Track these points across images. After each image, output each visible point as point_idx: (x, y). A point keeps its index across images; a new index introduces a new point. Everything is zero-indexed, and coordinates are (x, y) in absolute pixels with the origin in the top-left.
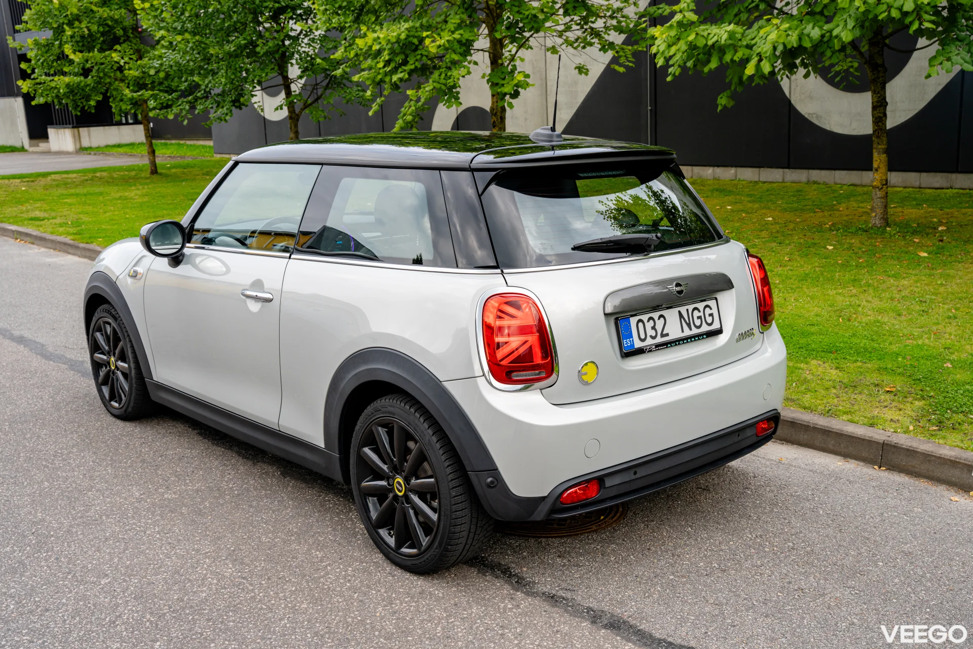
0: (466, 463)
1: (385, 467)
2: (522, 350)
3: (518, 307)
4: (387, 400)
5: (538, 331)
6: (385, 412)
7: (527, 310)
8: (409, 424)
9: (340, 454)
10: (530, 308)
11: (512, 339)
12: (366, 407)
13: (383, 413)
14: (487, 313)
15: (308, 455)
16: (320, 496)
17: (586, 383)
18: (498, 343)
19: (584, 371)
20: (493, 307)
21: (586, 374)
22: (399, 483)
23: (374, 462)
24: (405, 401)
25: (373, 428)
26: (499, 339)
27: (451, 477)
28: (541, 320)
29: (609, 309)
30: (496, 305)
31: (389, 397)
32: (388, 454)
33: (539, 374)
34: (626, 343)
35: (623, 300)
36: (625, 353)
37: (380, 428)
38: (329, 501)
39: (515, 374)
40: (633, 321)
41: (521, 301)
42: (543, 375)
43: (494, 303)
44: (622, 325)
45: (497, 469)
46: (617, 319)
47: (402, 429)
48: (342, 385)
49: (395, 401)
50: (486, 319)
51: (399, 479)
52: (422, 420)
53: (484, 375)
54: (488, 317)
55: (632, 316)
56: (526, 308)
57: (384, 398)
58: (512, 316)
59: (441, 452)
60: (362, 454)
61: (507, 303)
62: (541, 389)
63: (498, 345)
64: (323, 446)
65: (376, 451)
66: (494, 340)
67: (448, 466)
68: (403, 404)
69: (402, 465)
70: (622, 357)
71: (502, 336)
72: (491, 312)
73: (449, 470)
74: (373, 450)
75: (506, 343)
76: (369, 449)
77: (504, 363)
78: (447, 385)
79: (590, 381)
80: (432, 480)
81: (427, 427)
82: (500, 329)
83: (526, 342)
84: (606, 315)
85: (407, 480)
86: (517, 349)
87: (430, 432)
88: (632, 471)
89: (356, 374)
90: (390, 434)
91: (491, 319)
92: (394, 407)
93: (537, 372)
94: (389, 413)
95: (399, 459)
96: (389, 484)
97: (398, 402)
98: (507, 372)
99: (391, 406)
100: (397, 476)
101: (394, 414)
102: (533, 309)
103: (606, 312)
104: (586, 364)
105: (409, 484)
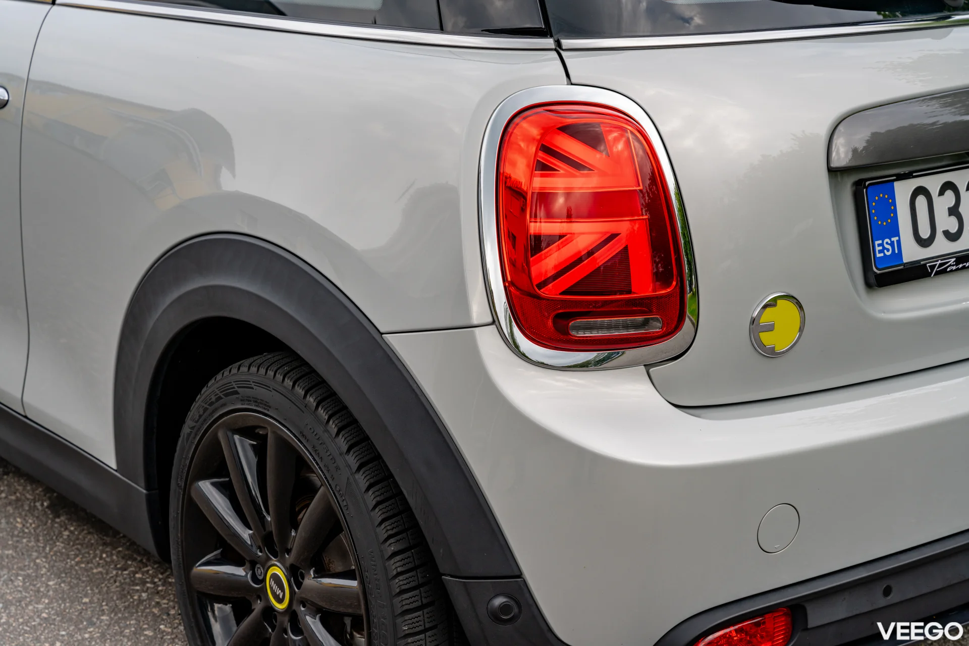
0: (438, 552)
1: (246, 534)
2: (603, 257)
3: (592, 139)
4: (254, 369)
5: (650, 207)
6: (247, 400)
7: (620, 146)
8: (302, 436)
9: (148, 488)
10: (628, 143)
11: (577, 227)
12: (205, 383)
13: (242, 401)
14: (512, 155)
15: (83, 481)
16: (124, 569)
17: (771, 353)
18: (538, 237)
19: (766, 318)
20: (529, 139)
21: (770, 328)
22: (275, 577)
23: (221, 519)
24: (294, 375)
25: (221, 435)
26: (541, 227)
27: (398, 583)
28: (657, 177)
29: (842, 156)
30: (535, 132)
31: (258, 359)
32: (253, 499)
33: (645, 323)
34: (881, 248)
35: (874, 135)
36: (877, 276)
37: (236, 437)
38: (143, 582)
39: (579, 321)
40: (903, 190)
41: (600, 125)
42: (656, 327)
43: (530, 128)
44: (873, 199)
45: (520, 575)
46: (859, 186)
47: (284, 445)
48: (151, 323)
49: (271, 373)
50: (508, 170)
51: (277, 570)
52: (333, 427)
53: (495, 321)
54: (514, 164)
55: (901, 177)
56: (616, 140)
57: (247, 362)
58: (577, 165)
59: (377, 515)
60: (193, 495)
61: (566, 130)
62: (648, 366)
63: (538, 244)
64: (113, 464)
65: (226, 489)
66: (527, 229)
67: (395, 554)
68: (289, 383)
69: (284, 537)
70: (869, 285)
71: (550, 216)
72: (520, 151)
73: (395, 565)
74: (221, 487)
75: (561, 236)
76: (213, 484)
77: (549, 292)
78: (397, 343)
79: (778, 349)
80: (354, 584)
81: (345, 448)
82: (545, 198)
83: (613, 236)
84: (834, 172)
85: (295, 574)
86: (590, 253)
87: (352, 460)
88: (880, 588)
89: (180, 298)
90: (260, 451)
91: (519, 170)
92: (267, 387)
93: (640, 318)
94: (256, 401)
95: (279, 519)
96: (254, 578)
97: (279, 377)
98: (558, 317)
99: (260, 384)
100: (274, 561)
101: (267, 406)
102: (634, 144)
103: (835, 164)
104: (772, 304)
105: (299, 585)
